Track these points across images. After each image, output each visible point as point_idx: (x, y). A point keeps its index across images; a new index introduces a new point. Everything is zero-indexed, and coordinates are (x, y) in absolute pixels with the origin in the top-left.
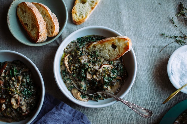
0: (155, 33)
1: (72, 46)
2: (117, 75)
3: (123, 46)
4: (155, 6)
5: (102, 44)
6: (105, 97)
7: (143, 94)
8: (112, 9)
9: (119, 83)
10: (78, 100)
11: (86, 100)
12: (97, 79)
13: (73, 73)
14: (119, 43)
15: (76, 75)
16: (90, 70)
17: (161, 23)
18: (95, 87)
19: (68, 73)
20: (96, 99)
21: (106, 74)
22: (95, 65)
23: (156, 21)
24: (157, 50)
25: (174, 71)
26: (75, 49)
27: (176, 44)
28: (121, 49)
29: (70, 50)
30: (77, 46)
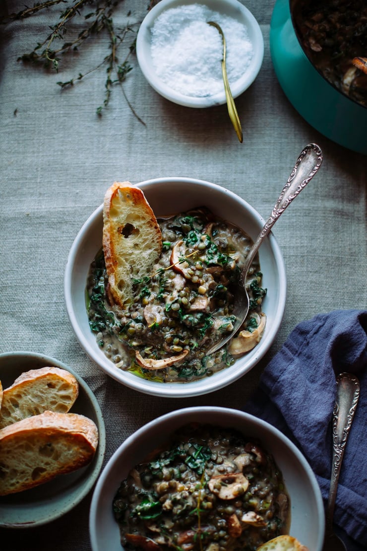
0: (94, 133)
1: (114, 348)
2: (201, 231)
3: (129, 206)
4: (20, 126)
5: (118, 262)
6: (255, 271)
7: (252, 176)
8: (15, 237)
9: (222, 232)
10: (261, 338)
11: (261, 318)
12: (211, 282)
13: (187, 347)
14: (122, 213)
15: (195, 340)
16: (184, 298)
17: (66, 115)
18: (229, 294)
19: (187, 361)
20: (260, 291)
21: (197, 258)
22: (173, 286)
23: (61, 127)
24: (139, 133)
25: (201, 91)
26: (121, 339)
27: (129, 83)
28: (137, 213)
29: (122, 353)
30: (116, 332)
